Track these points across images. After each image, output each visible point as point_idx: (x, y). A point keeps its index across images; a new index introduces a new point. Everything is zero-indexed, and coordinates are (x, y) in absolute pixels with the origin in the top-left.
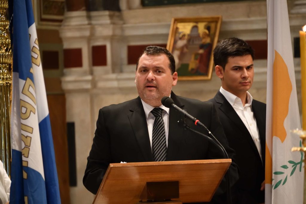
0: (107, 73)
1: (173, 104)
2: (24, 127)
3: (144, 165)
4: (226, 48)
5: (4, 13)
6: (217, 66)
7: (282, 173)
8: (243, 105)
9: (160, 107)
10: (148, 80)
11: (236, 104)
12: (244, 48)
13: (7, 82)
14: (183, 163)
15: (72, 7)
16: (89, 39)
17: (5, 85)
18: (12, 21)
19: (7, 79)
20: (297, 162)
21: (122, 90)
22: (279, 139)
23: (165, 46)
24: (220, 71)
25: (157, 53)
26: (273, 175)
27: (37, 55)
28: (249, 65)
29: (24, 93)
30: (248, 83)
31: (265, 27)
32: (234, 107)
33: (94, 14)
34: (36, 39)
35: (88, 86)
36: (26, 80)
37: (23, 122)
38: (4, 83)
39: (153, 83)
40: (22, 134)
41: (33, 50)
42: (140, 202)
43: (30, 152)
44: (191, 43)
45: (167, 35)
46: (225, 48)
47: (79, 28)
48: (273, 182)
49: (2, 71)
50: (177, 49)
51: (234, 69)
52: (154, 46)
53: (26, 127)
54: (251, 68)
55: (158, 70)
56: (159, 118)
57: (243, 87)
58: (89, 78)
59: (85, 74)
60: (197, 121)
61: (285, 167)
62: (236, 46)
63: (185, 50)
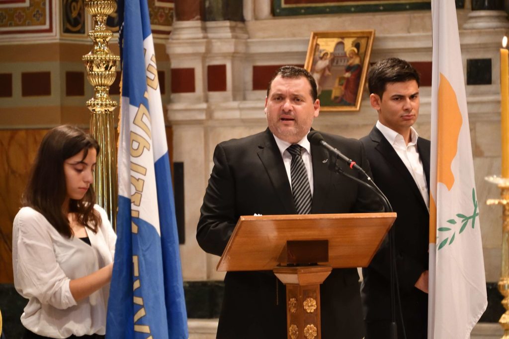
0: (226, 100)
1: (323, 142)
2: (134, 167)
3: (285, 219)
4: (384, 71)
5: (105, 20)
6: (373, 94)
7: (448, 229)
8: (405, 145)
9: (298, 143)
10: (283, 110)
11: (396, 143)
12: (407, 71)
13: (106, 109)
14: (334, 218)
15: (182, 16)
16: (204, 57)
17: (104, 113)
18: (122, 31)
19: (106, 105)
20: (468, 216)
21: (245, 122)
22: (445, 185)
23: (303, 66)
24: (376, 100)
25: (296, 75)
26: (438, 231)
27: (153, 76)
28: (413, 93)
29: (137, 123)
30: (411, 117)
31: (429, 45)
32: (394, 146)
33: (210, 24)
34: (153, 55)
35: (203, 117)
36: (139, 107)
37: (134, 160)
38: (103, 110)
39: (290, 114)
40: (132, 176)
41: (149, 69)
42: (277, 266)
43: (142, 199)
44: (335, 64)
45: (304, 53)
46: (382, 72)
47: (192, 42)
48: (438, 240)
49: (101, 95)
50: (317, 72)
51: (394, 99)
52: (291, 67)
53: (138, 167)
54: (416, 97)
55: (296, 99)
56: (298, 158)
57: (404, 123)
58: (204, 106)
59: (198, 101)
60: (353, 163)
61: (452, 222)
62: (396, 69)
63: (327, 73)
